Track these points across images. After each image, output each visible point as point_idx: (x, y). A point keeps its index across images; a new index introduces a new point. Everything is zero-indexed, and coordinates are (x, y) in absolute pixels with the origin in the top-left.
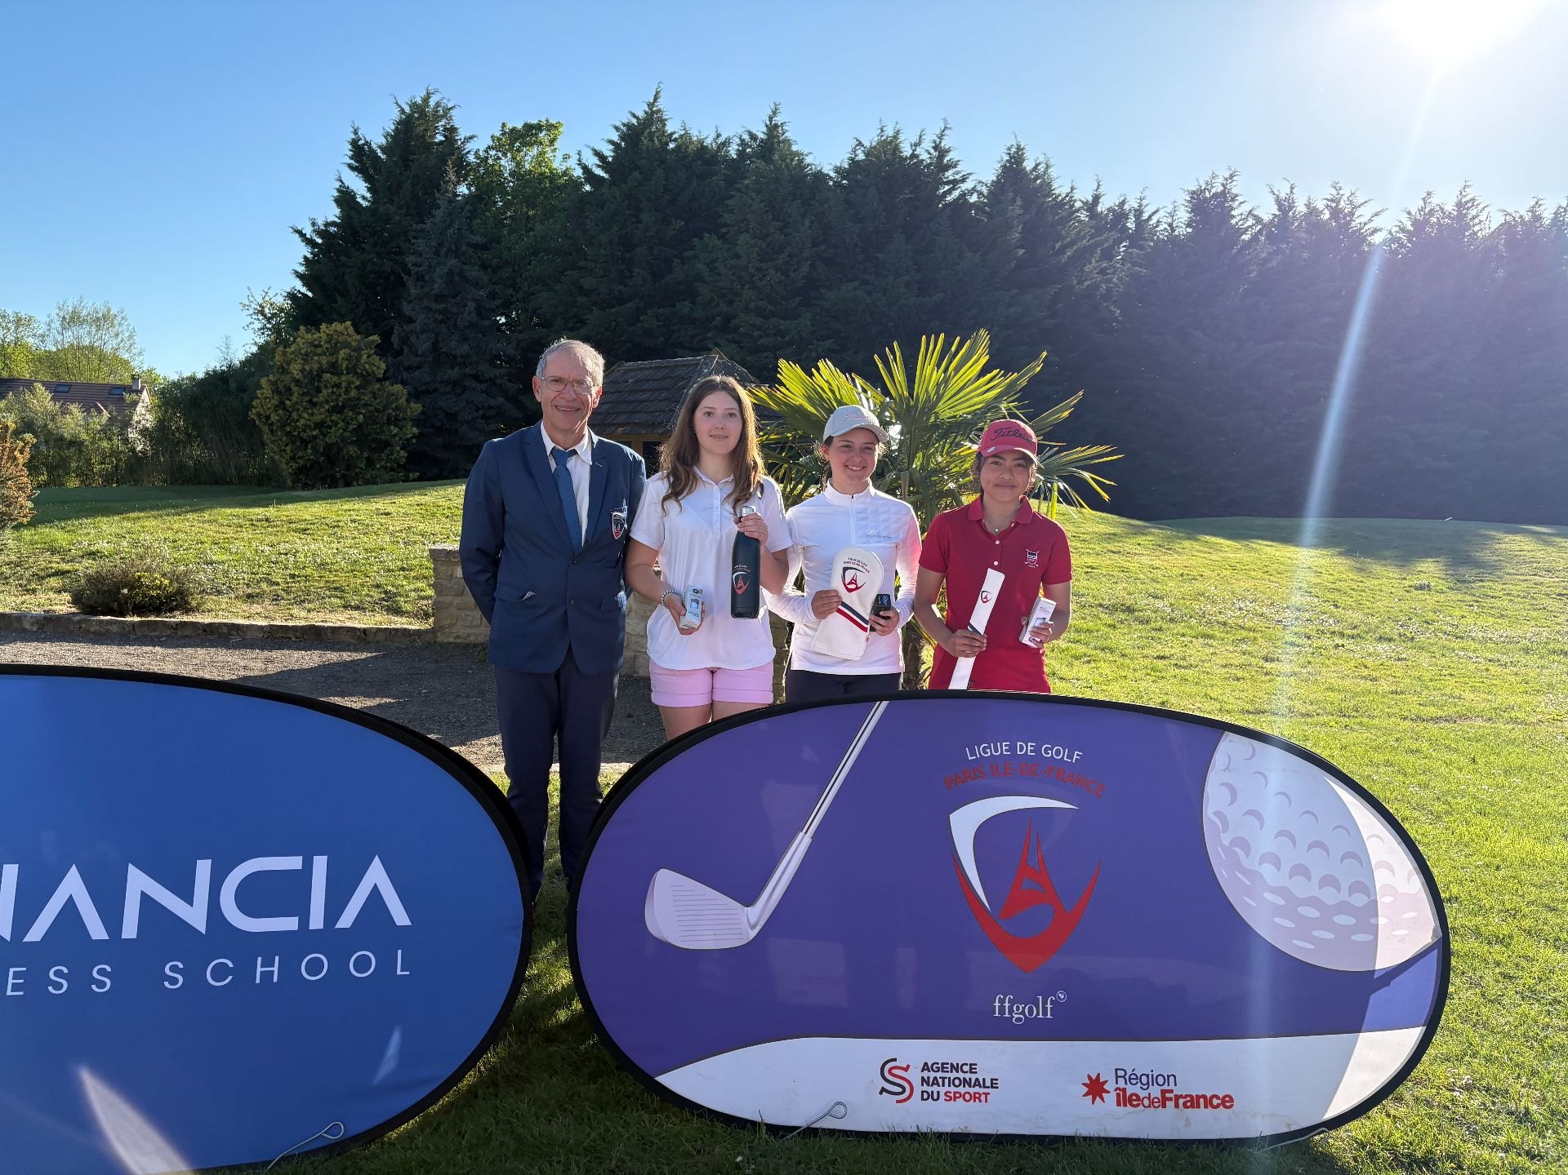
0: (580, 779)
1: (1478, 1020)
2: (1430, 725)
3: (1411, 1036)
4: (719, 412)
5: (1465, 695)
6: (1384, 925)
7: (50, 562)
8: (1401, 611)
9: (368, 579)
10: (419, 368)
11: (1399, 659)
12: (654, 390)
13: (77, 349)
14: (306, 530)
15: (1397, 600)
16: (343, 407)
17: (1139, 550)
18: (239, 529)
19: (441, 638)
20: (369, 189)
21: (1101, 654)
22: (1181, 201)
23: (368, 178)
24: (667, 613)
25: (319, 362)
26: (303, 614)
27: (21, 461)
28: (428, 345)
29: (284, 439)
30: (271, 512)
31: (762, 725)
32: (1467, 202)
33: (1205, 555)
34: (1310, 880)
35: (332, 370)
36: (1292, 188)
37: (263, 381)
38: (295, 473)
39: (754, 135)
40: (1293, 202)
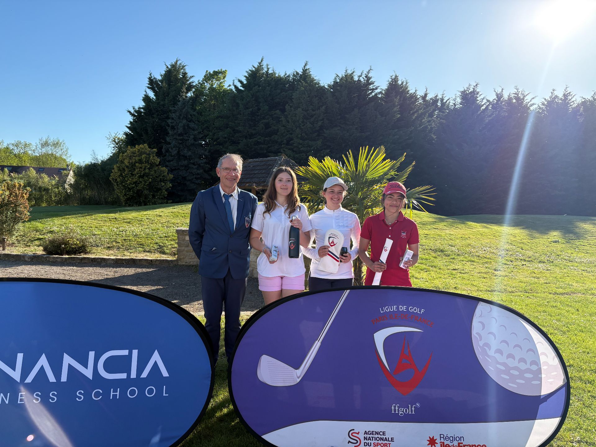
0: (233, 318)
1: (582, 414)
2: (560, 296)
3: (556, 421)
4: (284, 180)
5: (574, 284)
6: (544, 377)
7: (36, 235)
8: (548, 251)
9: (153, 241)
10: (172, 161)
11: (547, 270)
12: (260, 170)
13: (47, 155)
14: (130, 222)
15: (546, 247)
16: (144, 175)
17: (445, 228)
18: (105, 222)
19: (180, 263)
20: (155, 95)
21: (431, 269)
22: (458, 95)
23: (154, 91)
24: (264, 255)
25: (135, 159)
26: (128, 254)
27: (25, 198)
28: (176, 152)
29: (122, 188)
30: (117, 215)
31: (301, 299)
32: (568, 94)
33: (471, 230)
34: (515, 360)
35: (139, 162)
36: (502, 90)
37: (115, 166)
38: (126, 200)
39: (298, 73)
40: (503, 95)
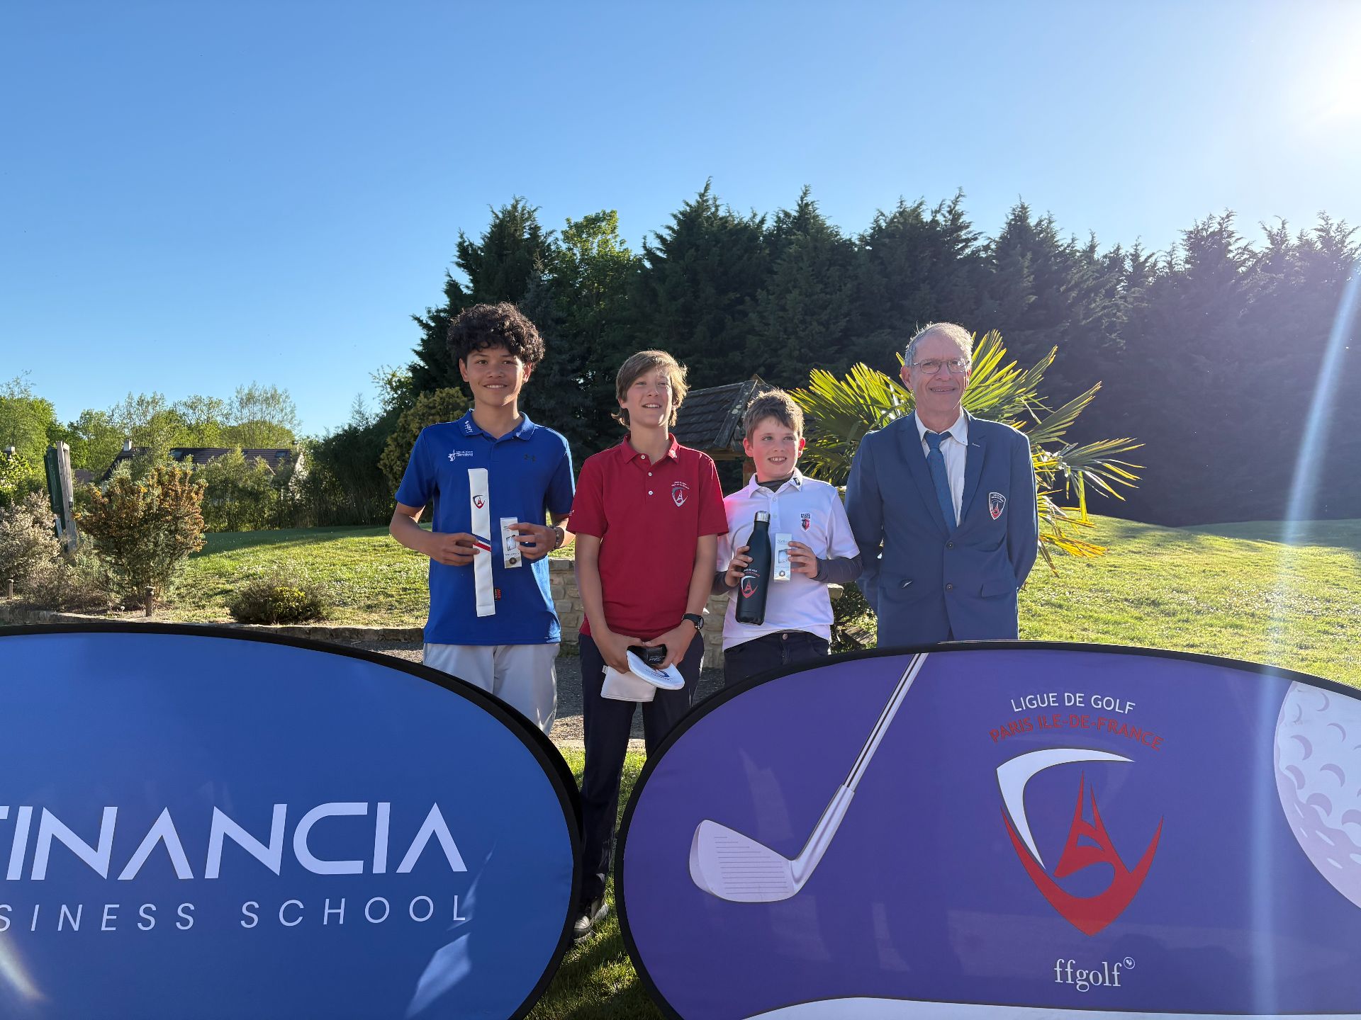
7: (218, 584)
12: (702, 414)
13: (253, 423)
17: (1159, 550)
18: (364, 554)
20: (472, 281)
22: (1179, 241)
23: (470, 271)
27: (196, 501)
33: (1226, 554)
36: (1283, 224)
37: (389, 440)
39: (788, 213)
40: (1285, 236)
